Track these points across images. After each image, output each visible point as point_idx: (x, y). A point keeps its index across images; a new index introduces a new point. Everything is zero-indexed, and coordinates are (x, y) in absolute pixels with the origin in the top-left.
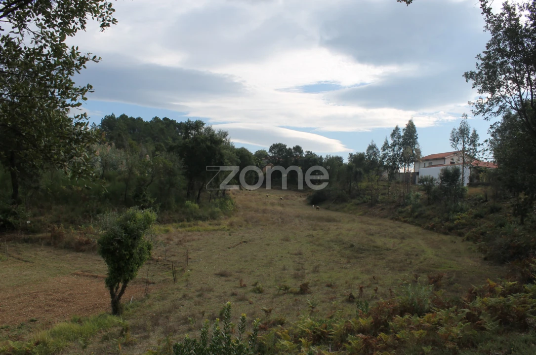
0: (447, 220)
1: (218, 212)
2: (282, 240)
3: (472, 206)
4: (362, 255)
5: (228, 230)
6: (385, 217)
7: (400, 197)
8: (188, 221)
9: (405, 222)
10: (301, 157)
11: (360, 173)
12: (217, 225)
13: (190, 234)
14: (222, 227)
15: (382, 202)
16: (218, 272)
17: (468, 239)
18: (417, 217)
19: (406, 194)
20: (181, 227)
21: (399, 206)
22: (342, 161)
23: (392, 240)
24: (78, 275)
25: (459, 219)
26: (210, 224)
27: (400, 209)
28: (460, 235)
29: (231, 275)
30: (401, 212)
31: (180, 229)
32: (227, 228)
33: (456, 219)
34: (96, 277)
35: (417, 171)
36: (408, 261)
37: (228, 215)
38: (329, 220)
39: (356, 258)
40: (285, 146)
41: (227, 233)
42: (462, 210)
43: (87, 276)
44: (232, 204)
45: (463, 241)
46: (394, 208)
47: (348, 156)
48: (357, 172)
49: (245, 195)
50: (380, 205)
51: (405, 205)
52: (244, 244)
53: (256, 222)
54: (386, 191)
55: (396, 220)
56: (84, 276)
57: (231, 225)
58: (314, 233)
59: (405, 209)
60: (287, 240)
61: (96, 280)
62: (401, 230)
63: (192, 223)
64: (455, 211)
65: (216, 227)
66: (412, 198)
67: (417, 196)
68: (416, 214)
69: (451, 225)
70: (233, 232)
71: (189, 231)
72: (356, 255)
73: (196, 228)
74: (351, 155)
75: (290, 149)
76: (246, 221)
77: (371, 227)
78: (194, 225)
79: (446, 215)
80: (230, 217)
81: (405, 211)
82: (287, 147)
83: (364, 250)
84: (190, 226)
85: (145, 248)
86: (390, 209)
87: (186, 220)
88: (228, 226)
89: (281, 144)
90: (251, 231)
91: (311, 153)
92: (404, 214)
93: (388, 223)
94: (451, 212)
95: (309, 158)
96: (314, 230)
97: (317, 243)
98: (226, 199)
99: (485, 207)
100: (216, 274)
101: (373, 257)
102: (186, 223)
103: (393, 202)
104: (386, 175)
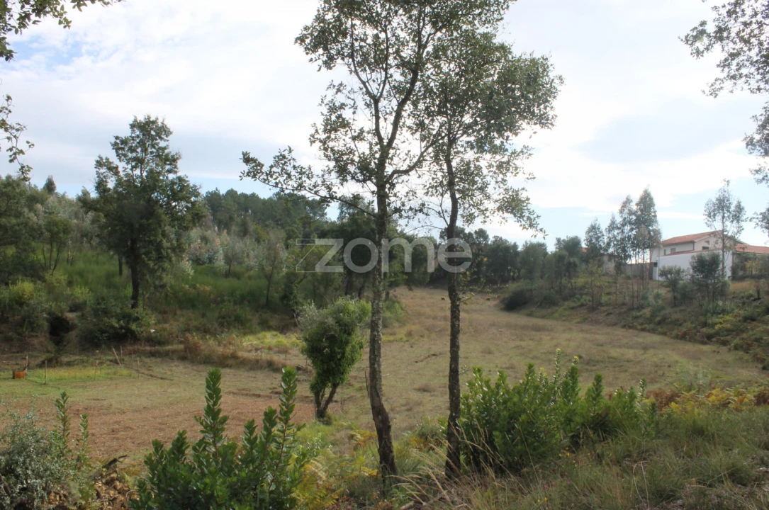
0: (705, 324)
1: (390, 318)
2: (482, 352)
3: (738, 306)
4: (595, 368)
5: (407, 341)
6: (614, 325)
7: (633, 297)
9: (643, 330)
10: (486, 244)
11: (575, 265)
12: (391, 334)
14: (398, 337)
15: (607, 305)
16: (416, 387)
17: (736, 348)
18: (659, 323)
19: (641, 293)
21: (632, 309)
22: (545, 249)
23: (631, 351)
24: (233, 393)
25: (721, 323)
27: (635, 313)
28: (724, 343)
29: (434, 391)
30: (636, 318)
32: (405, 339)
33: (716, 324)
35: (654, 261)
37: (401, 323)
38: (537, 329)
39: (587, 370)
40: (464, 230)
41: (407, 345)
42: (724, 311)
43: (247, 395)
44: (402, 309)
45: (730, 350)
46: (626, 312)
47: (555, 242)
48: (570, 264)
50: (605, 308)
51: (640, 308)
52: (434, 357)
53: (441, 331)
54: (613, 290)
55: (630, 327)
56: (242, 395)
57: (410, 334)
58: (523, 344)
59: (641, 313)
60: (489, 353)
62: (640, 340)
64: (715, 313)
65: (391, 338)
66: (651, 298)
67: (658, 296)
68: (658, 319)
69: (711, 331)
70: (414, 343)
72: (586, 367)
74: (559, 240)
75: (470, 234)
76: (427, 329)
77: (597, 336)
79: (702, 319)
80: (404, 324)
81: (641, 316)
82: (466, 231)
83: (598, 362)
86: (620, 313)
88: (406, 335)
91: (501, 239)
92: (640, 321)
93: (619, 332)
94: (709, 315)
95: (498, 246)
96: (522, 340)
97: (531, 356)
98: (394, 302)
99: (758, 307)
100: (415, 389)
101: (612, 369)
103: (624, 304)
104: (611, 266)
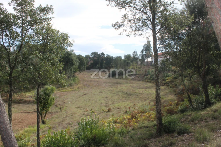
0: (163, 80)
1: (73, 83)
2: (99, 93)
3: (173, 74)
4: (130, 96)
5: (78, 90)
6: (140, 80)
7: (145, 72)
8: (61, 88)
9: (148, 82)
10: (104, 57)
11: (129, 63)
12: (73, 88)
13: (62, 93)
14: (75, 89)
15: (138, 74)
16: (77, 106)
17: (171, 87)
18: (152, 80)
19: (148, 71)
20: (59, 90)
21: (145, 75)
22: (121, 58)
23: (142, 90)
24: (21, 112)
25: (168, 80)
26: (70, 88)
27: (146, 77)
28: (168, 86)
29: (82, 108)
30: (146, 78)
31: (58, 91)
32: (77, 89)
33: (167, 80)
34: (29, 113)
35: (152, 61)
36: (148, 97)
37: (76, 84)
38: (117, 83)
39: (128, 97)
40: (97, 53)
41: (77, 91)
42: (169, 76)
43: (25, 112)
44: (78, 79)
45: (169, 88)
46: (143, 76)
47: (124, 56)
48: (127, 63)
49: (82, 75)
50: (138, 75)
51: (147, 75)
52: (85, 95)
53: (88, 86)
54: (140, 70)
55: (144, 81)
56: (24, 113)
57: (78, 88)
58: (112, 89)
59: (148, 77)
60: (101, 93)
61: (29, 114)
62: (146, 85)
63: (63, 88)
64: (167, 77)
65: (73, 89)
66: (150, 72)
67: (152, 71)
68: (152, 78)
69: (165, 82)
70: (79, 91)
71: (62, 92)
72: (128, 96)
73: (65, 90)
74: (125, 55)
75: (99, 54)
76: (84, 86)
77: (134, 85)
78: (64, 89)
80: (77, 85)
81: (147, 77)
82: (98, 53)
83: (131, 94)
84: (62, 90)
85: (52, 100)
86: (142, 77)
87: (60, 87)
88: (77, 88)
89: (95, 52)
90: (87, 90)
91: (109, 55)
92: (147, 79)
93: (141, 82)
94: (165, 77)
95: (108, 57)
96: (112, 88)
97: (113, 93)
98: (75, 77)
99: (178, 74)
100: (76, 108)
101: (135, 96)
102: (60, 89)
103: (143, 74)
104: (139, 63)
